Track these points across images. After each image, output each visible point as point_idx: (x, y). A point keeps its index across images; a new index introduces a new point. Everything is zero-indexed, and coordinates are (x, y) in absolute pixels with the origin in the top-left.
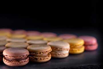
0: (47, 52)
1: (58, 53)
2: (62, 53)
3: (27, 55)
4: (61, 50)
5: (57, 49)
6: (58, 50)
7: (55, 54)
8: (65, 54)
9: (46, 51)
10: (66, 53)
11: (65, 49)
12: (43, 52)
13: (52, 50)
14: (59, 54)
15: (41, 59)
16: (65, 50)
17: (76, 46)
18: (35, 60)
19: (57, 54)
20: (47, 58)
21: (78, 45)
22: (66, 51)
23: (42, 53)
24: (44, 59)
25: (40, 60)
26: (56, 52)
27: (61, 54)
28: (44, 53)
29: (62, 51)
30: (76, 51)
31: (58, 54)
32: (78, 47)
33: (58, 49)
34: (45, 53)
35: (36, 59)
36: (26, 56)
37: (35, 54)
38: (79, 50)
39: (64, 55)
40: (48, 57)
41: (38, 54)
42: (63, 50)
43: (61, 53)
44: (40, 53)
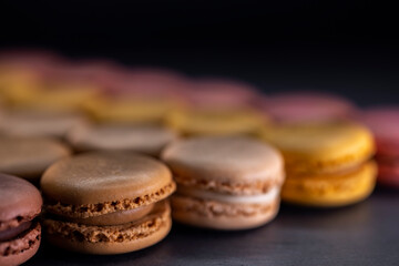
0: (137, 200)
1: (209, 204)
2: (233, 206)
3: (19, 218)
4: (226, 188)
5: (204, 182)
6: (211, 189)
7: (194, 209)
8: (250, 210)
9: (133, 195)
10: (256, 206)
11: (247, 186)
12: (114, 204)
13: (179, 186)
14: (218, 208)
15: (102, 238)
16: (248, 191)
17: (320, 165)
18: (74, 243)
19: (207, 211)
20: (141, 235)
21: (333, 163)
22: (253, 194)
23: (108, 209)
24: (120, 237)
25: (102, 244)
26: (201, 200)
27: (229, 209)
28: (121, 206)
29: (229, 194)
30: (322, 192)
31: (211, 209)
32: (330, 170)
33: (212, 184)
34: (127, 206)
35: (80, 237)
36: (16, 224)
37: (73, 208)
38: (337, 188)
39: (246, 214)
40: (145, 230)
41: (88, 214)
42: (237, 190)
43: (227, 203)
44: (100, 207)
